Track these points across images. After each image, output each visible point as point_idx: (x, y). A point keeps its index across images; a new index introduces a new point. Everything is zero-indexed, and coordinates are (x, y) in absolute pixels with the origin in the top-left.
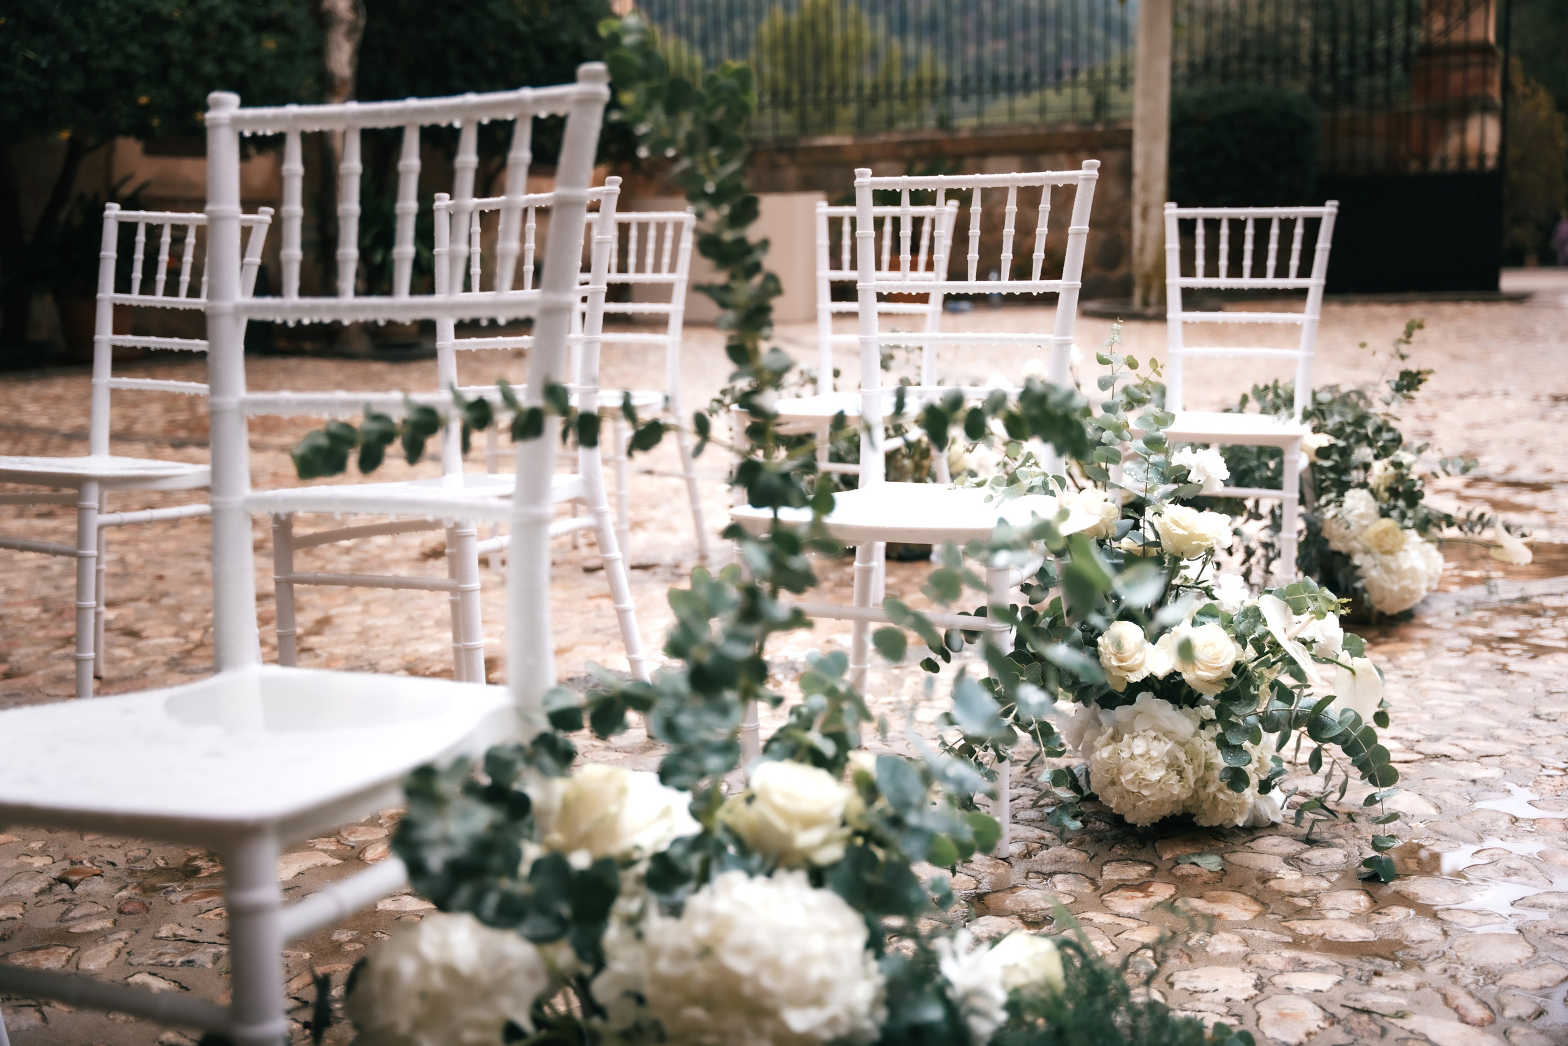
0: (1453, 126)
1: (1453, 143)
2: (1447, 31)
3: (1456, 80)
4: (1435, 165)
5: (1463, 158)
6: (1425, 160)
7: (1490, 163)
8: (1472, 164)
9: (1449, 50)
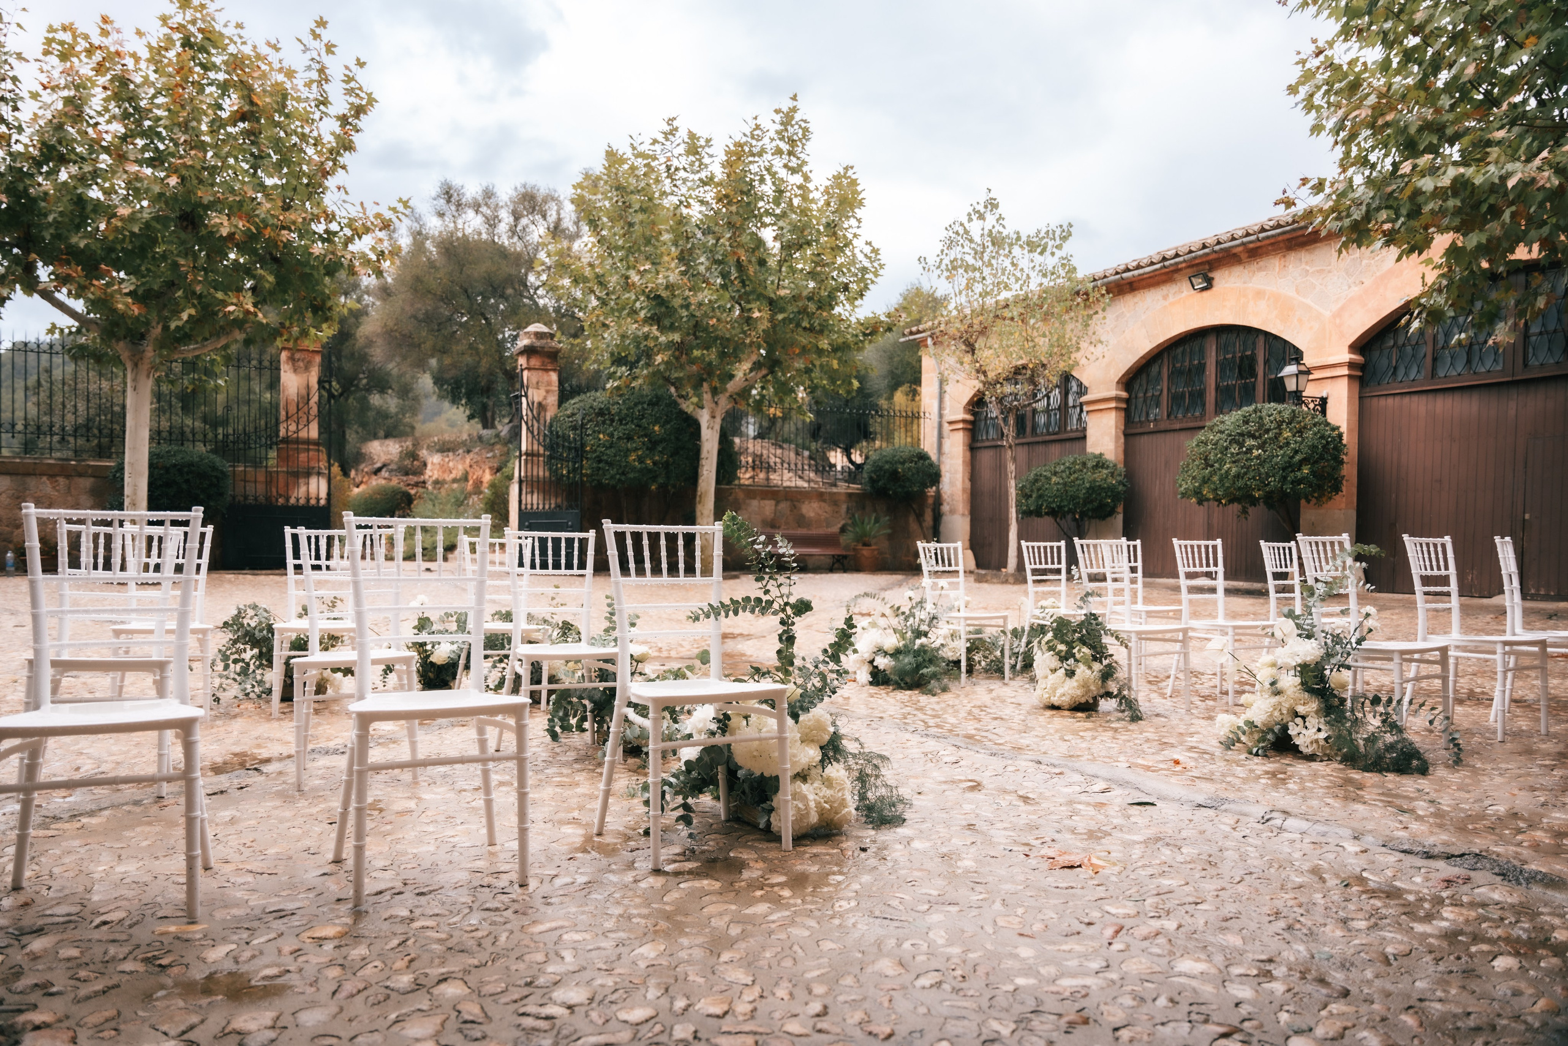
0: (302, 481)
1: (303, 490)
2: (297, 431)
3: (303, 457)
4: (292, 501)
5: (308, 499)
6: (288, 499)
7: (322, 502)
8: (313, 502)
9: (298, 441)
